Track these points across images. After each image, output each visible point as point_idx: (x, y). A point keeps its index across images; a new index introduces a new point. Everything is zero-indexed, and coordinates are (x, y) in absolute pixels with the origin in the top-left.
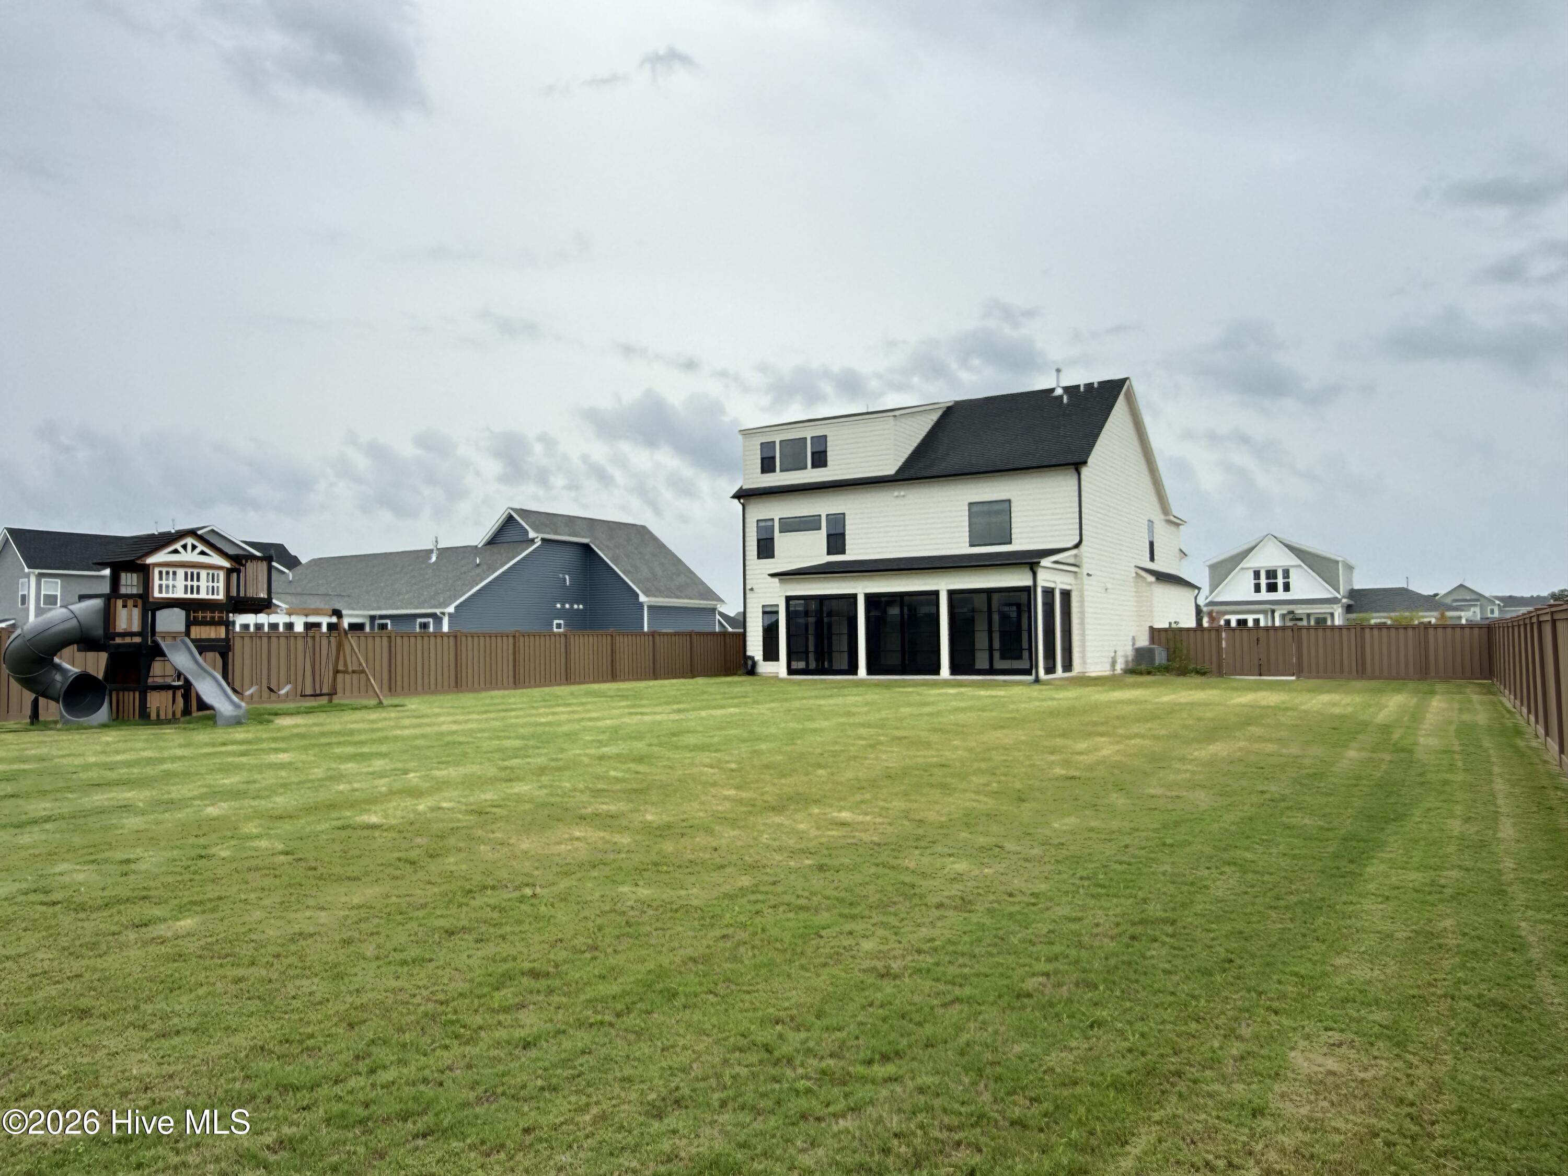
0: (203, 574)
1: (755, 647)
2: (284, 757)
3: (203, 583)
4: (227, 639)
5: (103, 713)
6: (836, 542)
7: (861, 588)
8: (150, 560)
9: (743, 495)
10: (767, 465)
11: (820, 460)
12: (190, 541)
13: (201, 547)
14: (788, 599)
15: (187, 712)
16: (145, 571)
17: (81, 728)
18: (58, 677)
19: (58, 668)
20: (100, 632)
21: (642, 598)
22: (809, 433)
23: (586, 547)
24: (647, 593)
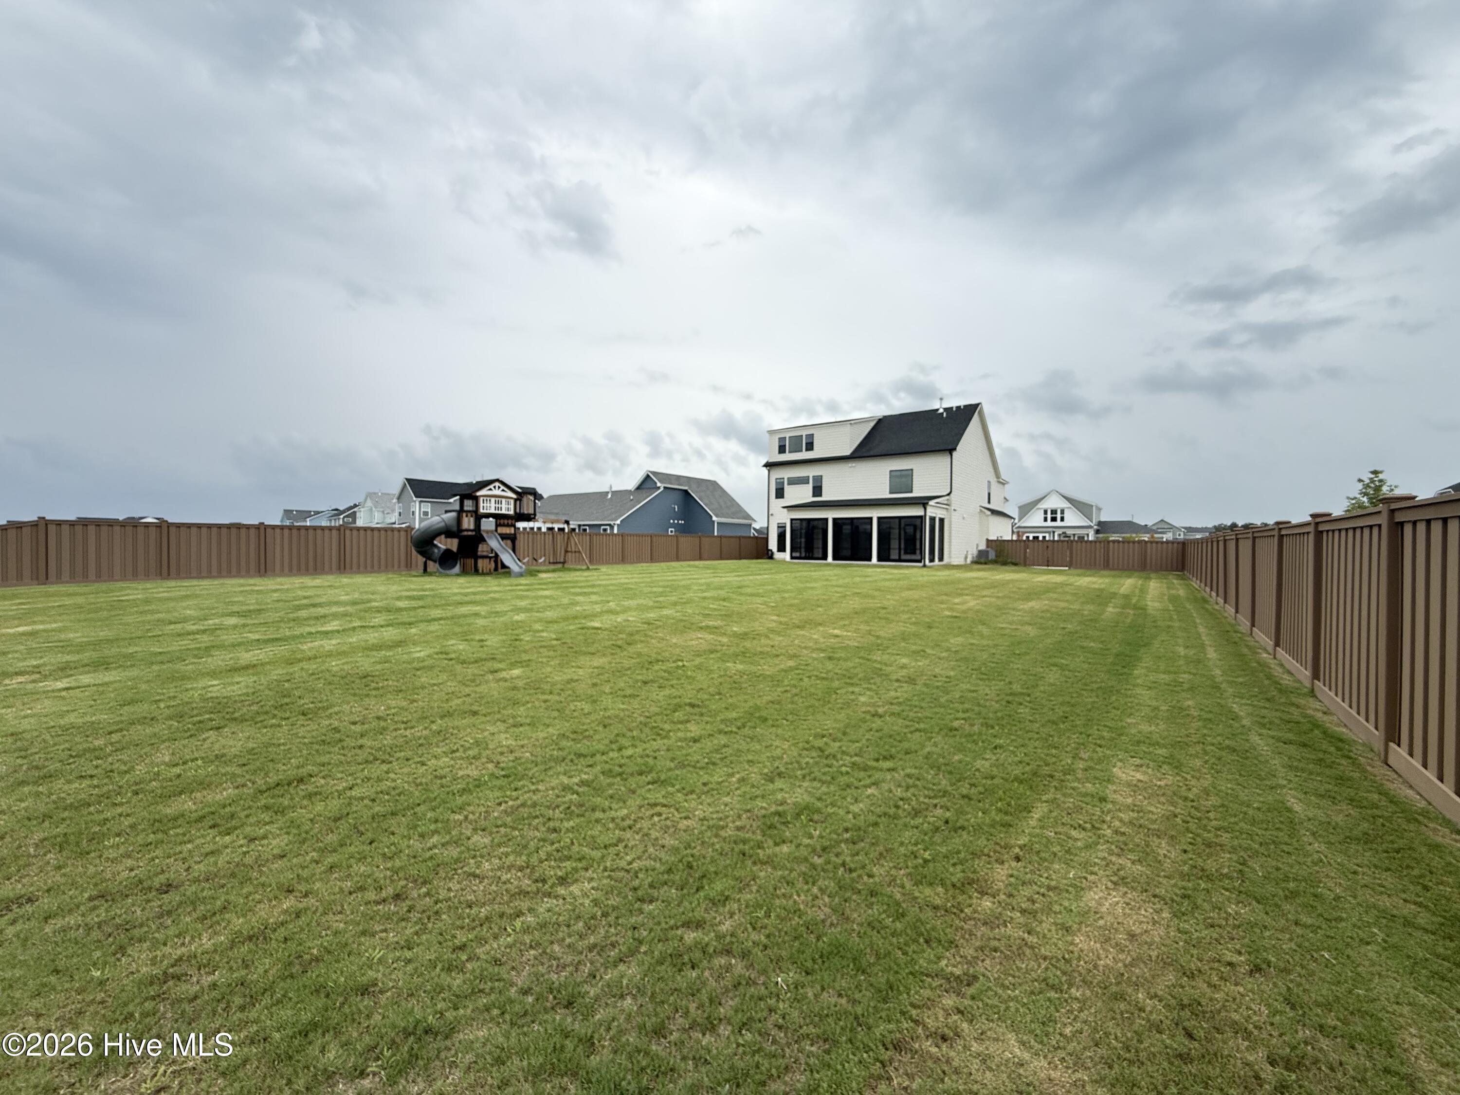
0: (504, 500)
1: (773, 545)
2: (547, 593)
3: (504, 506)
4: (515, 534)
5: (457, 569)
6: (817, 490)
7: (830, 515)
8: (478, 494)
9: (769, 465)
10: (782, 449)
11: (810, 447)
12: (497, 484)
13: (502, 487)
14: (792, 520)
15: (496, 569)
16: (476, 499)
17: (447, 575)
18: (436, 551)
19: (436, 546)
20: (455, 529)
21: (714, 518)
22: (804, 433)
23: (686, 491)
24: (717, 516)
